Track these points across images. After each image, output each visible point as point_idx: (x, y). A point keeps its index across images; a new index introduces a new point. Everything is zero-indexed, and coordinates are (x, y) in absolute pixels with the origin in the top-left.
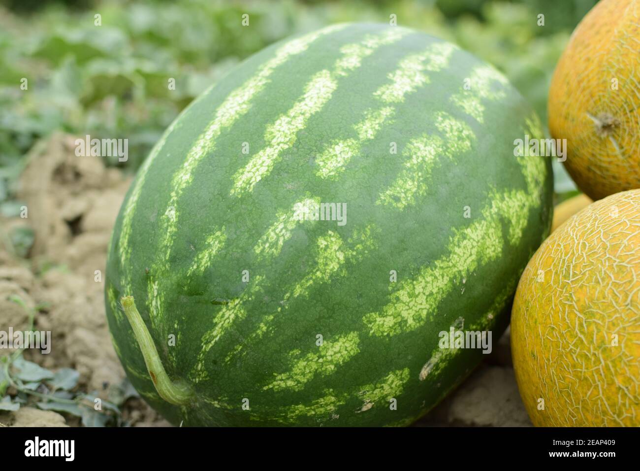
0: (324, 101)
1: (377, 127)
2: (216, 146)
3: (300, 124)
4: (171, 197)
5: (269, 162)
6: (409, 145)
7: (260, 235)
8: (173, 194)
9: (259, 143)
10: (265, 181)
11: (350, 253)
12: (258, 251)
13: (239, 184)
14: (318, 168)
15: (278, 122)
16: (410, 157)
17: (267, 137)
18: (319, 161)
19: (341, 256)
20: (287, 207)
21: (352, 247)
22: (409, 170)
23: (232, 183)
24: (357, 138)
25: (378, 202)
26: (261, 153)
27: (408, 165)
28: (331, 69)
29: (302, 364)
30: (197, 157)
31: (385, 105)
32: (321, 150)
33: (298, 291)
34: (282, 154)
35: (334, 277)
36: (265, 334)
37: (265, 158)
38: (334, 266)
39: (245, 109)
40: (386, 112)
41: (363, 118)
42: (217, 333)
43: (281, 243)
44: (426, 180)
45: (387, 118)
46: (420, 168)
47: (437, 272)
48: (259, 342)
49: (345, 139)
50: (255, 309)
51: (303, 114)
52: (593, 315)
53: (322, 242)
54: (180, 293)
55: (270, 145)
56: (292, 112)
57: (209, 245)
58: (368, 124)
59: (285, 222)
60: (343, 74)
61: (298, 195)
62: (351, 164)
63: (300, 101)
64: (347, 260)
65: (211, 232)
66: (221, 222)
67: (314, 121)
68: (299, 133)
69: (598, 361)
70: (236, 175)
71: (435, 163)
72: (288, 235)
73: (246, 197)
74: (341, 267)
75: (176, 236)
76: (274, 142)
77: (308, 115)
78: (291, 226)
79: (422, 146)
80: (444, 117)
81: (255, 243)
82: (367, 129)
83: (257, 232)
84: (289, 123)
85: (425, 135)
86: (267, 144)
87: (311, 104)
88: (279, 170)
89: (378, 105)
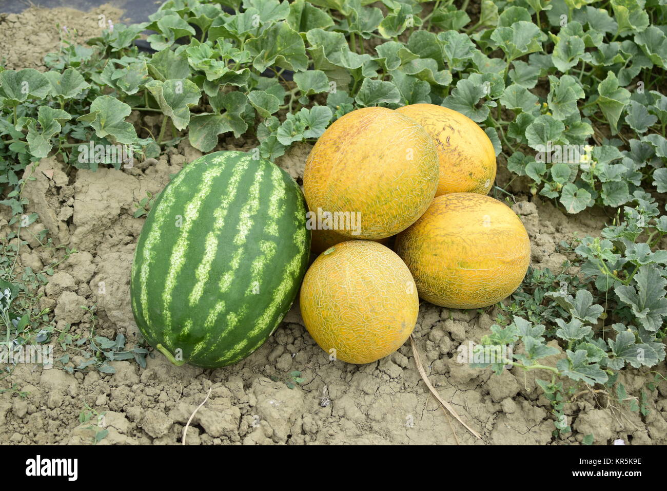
0: (215, 252)
1: (239, 261)
2: (177, 282)
3: (208, 268)
4: (164, 306)
5: (201, 289)
6: (253, 266)
7: (205, 319)
8: (165, 304)
9: (194, 281)
10: (202, 298)
11: (239, 317)
12: (206, 325)
13: (192, 301)
14: (220, 288)
15: (199, 268)
16: (253, 271)
17: (197, 277)
18: (220, 285)
19: (236, 319)
20: (213, 307)
21: (239, 315)
22: (255, 277)
23: (188, 301)
24: (232, 270)
25: (246, 295)
26: (197, 285)
27: (254, 275)
28: (213, 231)
29: (228, 353)
30: (170, 287)
31: (239, 247)
32: (220, 280)
33: (223, 335)
34: (205, 284)
35: (235, 327)
36: (214, 350)
37: (199, 287)
38: (234, 323)
39: (183, 260)
40: (240, 251)
41: (232, 258)
42: (196, 352)
43: (214, 321)
44: (261, 278)
45: (242, 255)
46: (258, 274)
47: (270, 308)
48: (212, 352)
49: (227, 272)
50: (209, 344)
51: (208, 262)
52: (328, 321)
53: (228, 317)
54: (179, 341)
55: (200, 281)
56: (204, 262)
57: (186, 326)
58: (235, 260)
59: (214, 313)
60: (219, 233)
61: (216, 302)
62: (233, 283)
63: (205, 254)
64: (239, 320)
65: (186, 321)
66: (189, 317)
67: (214, 264)
68: (209, 272)
69: (331, 335)
70: (190, 297)
71: (263, 269)
72: (216, 318)
73: (196, 306)
74: (237, 323)
75: (172, 321)
76: (200, 279)
77: (210, 262)
78: (216, 314)
79: (257, 264)
80: (263, 243)
81: (204, 323)
82: (235, 263)
83: (205, 318)
84: (204, 268)
85: (257, 257)
86: (197, 281)
87: (210, 255)
88: (206, 292)
89: (236, 248)
